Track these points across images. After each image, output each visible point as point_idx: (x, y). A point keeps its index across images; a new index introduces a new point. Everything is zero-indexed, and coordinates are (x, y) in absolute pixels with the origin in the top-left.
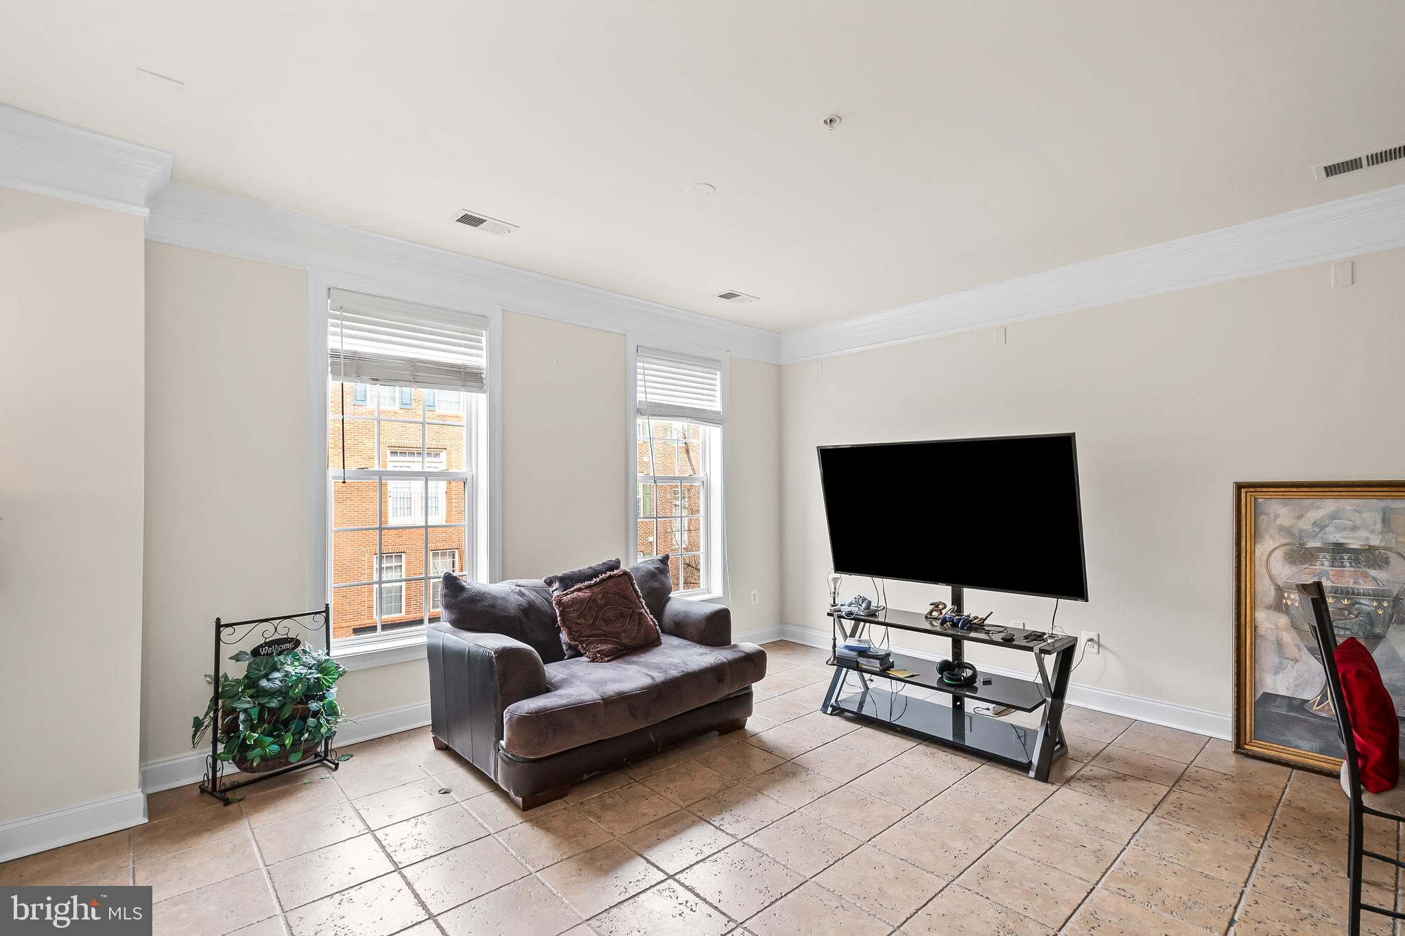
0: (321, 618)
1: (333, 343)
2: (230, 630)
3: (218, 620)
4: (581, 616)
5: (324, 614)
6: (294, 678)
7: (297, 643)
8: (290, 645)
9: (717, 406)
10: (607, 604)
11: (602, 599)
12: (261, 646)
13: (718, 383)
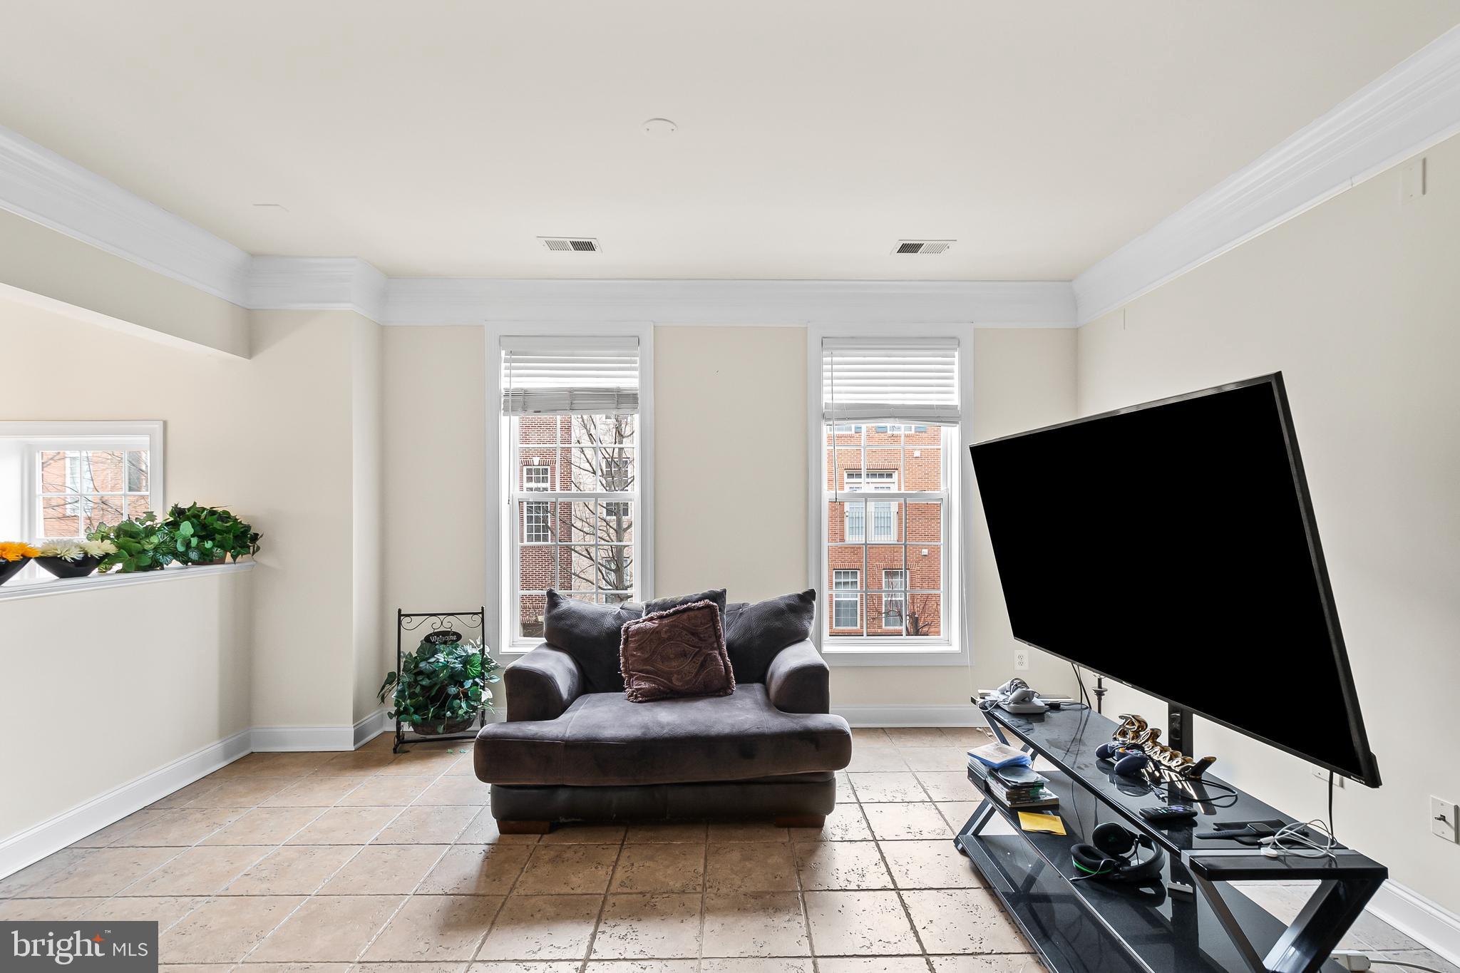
0: (478, 618)
1: (504, 384)
2: (408, 619)
3: (400, 611)
5: (481, 615)
6: (441, 664)
7: (459, 637)
8: (450, 638)
9: (954, 399)
12: (431, 635)
13: (956, 368)
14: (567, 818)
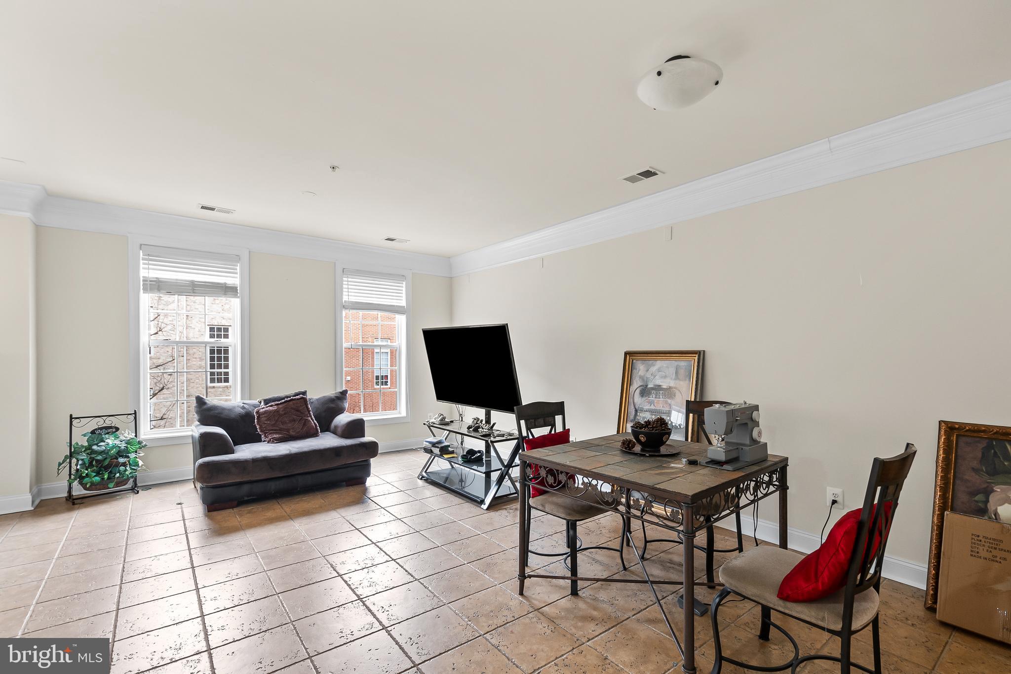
0: (132, 417)
1: (144, 273)
2: (78, 420)
3: (71, 416)
4: (268, 419)
5: (134, 415)
6: (111, 446)
7: (117, 429)
8: (113, 430)
9: (403, 303)
10: (285, 414)
11: (283, 411)
12: (96, 429)
13: (404, 289)
14: (248, 497)
